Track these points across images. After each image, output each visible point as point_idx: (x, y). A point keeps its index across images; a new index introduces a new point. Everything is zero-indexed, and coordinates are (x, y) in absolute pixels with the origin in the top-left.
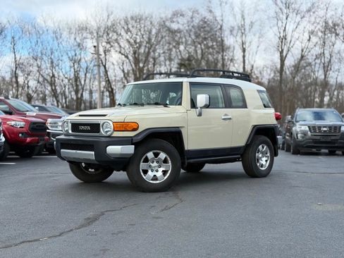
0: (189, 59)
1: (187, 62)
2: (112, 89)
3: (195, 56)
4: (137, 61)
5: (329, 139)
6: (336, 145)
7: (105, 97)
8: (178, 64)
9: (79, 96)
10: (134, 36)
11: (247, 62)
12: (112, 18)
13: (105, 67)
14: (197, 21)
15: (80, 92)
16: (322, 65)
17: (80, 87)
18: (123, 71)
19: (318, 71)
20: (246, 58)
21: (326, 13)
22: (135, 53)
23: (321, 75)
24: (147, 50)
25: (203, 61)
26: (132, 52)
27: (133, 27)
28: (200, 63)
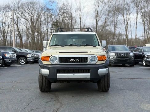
0: (56, 22)
1: (56, 23)
2: (21, 36)
3: (59, 21)
4: (32, 23)
5: (124, 59)
6: (128, 62)
7: (18, 39)
8: (52, 24)
9: (5, 38)
10: (31, 11)
11: (82, 24)
12: (20, 3)
13: (17, 25)
14: (60, 5)
15: (6, 37)
16: (113, 26)
17: (5, 34)
18: (26, 27)
19: (112, 28)
20: (81, 22)
21: (115, 3)
22: (31, 19)
23: (113, 30)
24: (37, 17)
25: (63, 23)
26: (30, 19)
27: (31, 7)
28: (62, 24)
